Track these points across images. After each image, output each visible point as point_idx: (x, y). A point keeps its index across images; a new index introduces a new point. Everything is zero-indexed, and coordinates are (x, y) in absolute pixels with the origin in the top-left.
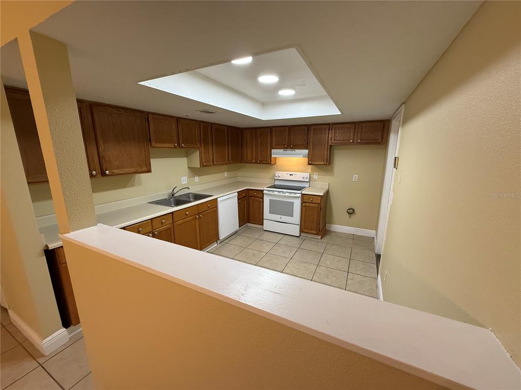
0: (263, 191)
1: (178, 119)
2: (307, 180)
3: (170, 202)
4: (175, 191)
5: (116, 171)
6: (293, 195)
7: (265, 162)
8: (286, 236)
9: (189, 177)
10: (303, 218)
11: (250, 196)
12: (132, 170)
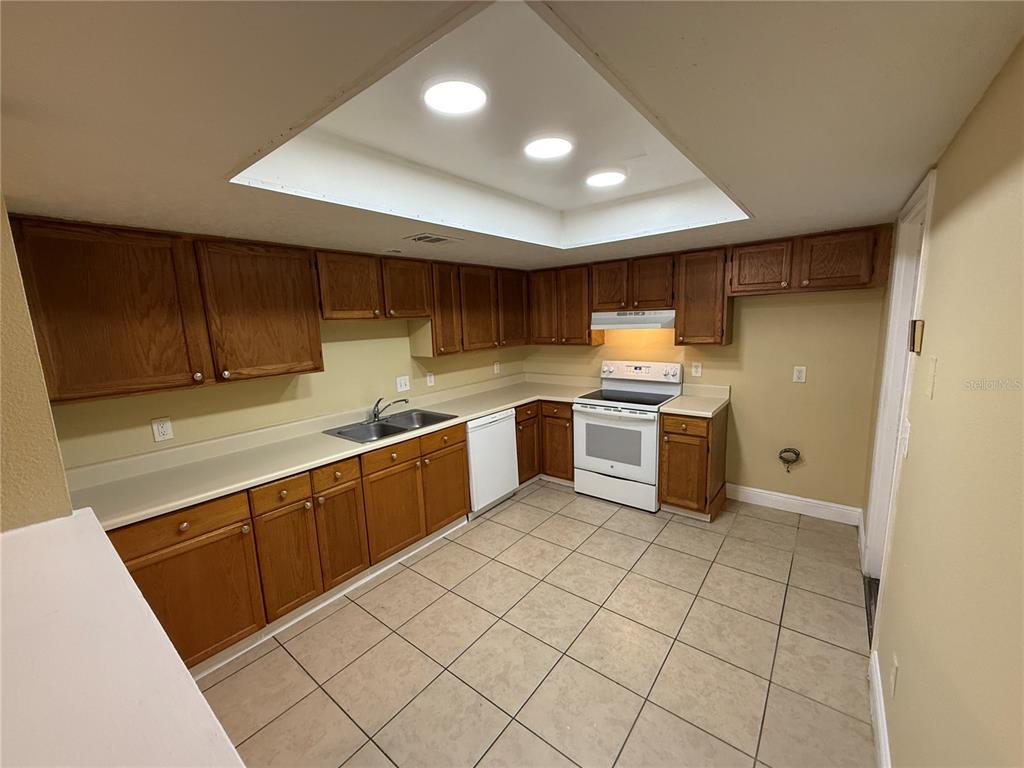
0: (571, 404)
1: (382, 261)
2: (676, 380)
3: (369, 430)
4: (381, 406)
5: (245, 371)
6: (638, 415)
7: (579, 341)
8: (624, 511)
9: (415, 377)
10: (665, 470)
11: (546, 416)
12: (281, 367)
